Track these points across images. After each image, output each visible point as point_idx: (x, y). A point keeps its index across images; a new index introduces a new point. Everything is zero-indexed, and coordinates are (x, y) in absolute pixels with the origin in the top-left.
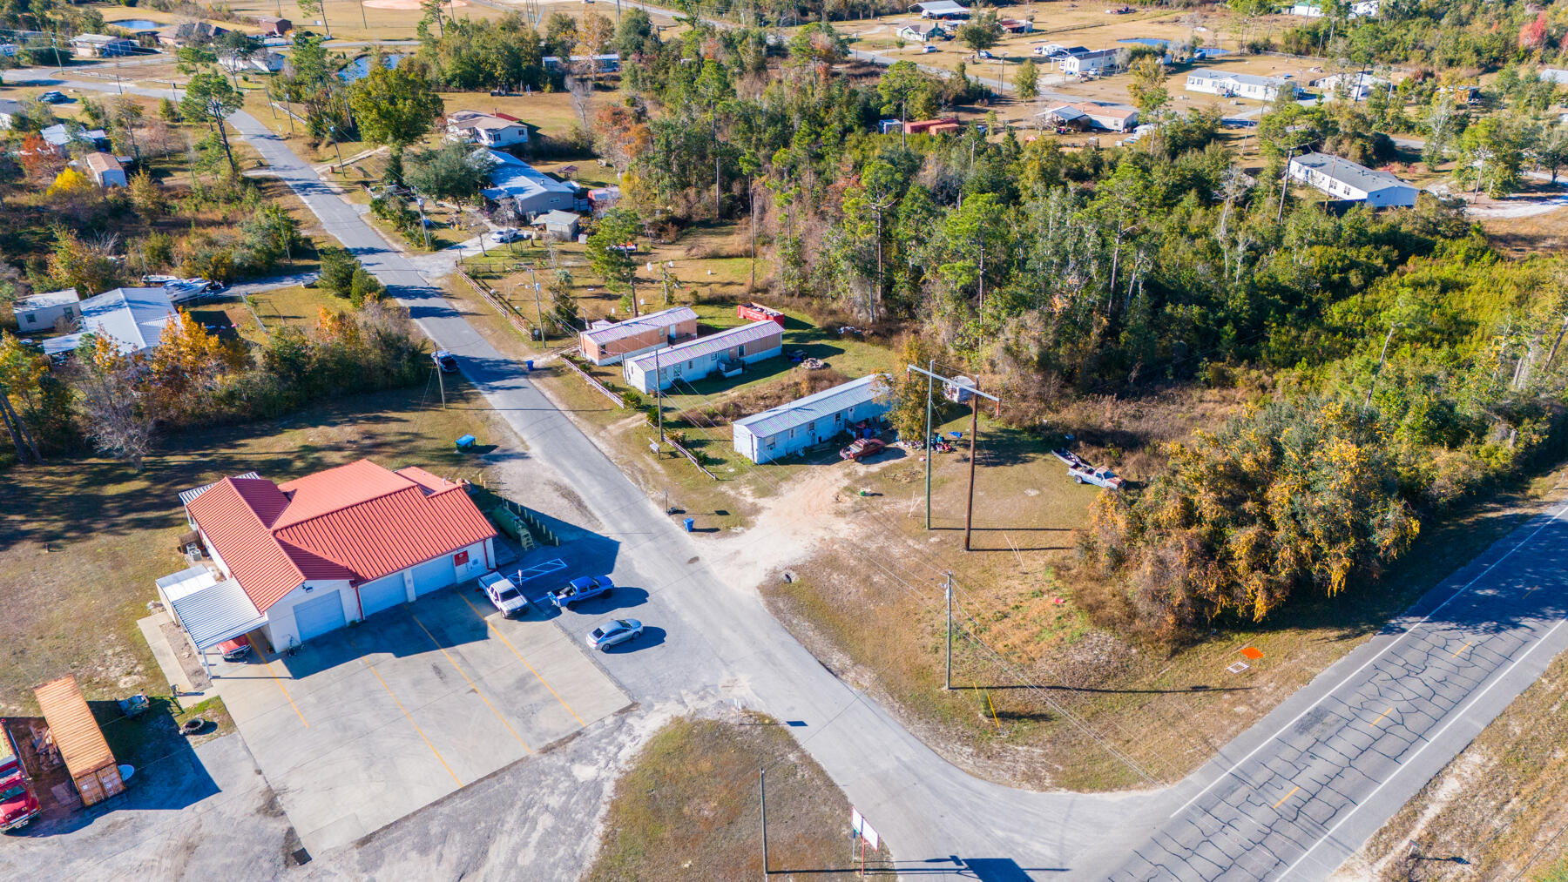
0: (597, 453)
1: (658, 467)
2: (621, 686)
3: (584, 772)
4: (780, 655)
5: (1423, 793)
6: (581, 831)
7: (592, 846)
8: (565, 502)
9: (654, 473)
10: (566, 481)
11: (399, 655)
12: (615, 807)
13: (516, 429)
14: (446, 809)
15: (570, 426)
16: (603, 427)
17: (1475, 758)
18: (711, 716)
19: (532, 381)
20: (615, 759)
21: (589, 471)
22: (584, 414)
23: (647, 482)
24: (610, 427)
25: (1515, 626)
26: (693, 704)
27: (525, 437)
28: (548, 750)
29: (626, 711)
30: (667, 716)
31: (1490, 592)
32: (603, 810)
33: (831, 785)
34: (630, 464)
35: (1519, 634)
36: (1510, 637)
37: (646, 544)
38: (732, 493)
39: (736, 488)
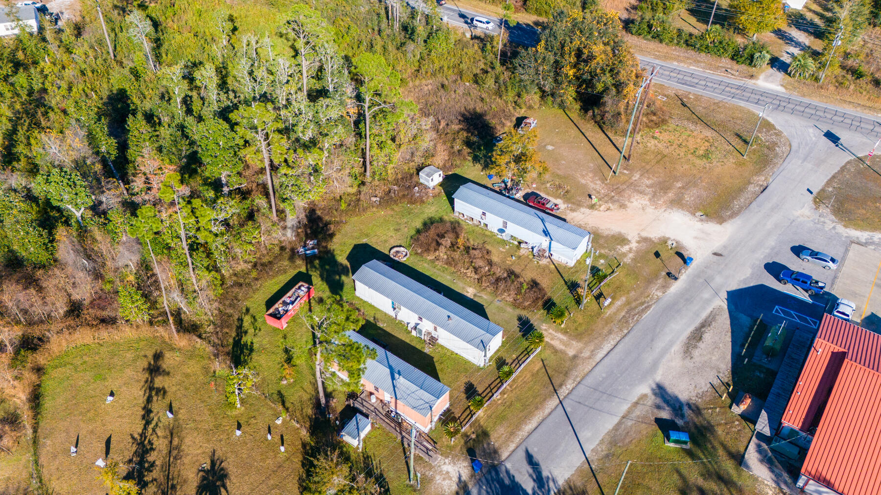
0: (620, 346)
1: (618, 303)
2: (847, 251)
8: (708, 336)
9: (628, 303)
10: (677, 347)
13: (616, 420)
15: (589, 381)
16: (575, 357)
19: (504, 457)
21: (652, 340)
22: (556, 382)
23: (642, 304)
24: (571, 352)
26: (829, 225)
27: (625, 407)
29: (858, 243)
30: (848, 230)
33: (834, 177)
34: (625, 321)
37: (718, 280)
38: (631, 255)
39: (624, 255)
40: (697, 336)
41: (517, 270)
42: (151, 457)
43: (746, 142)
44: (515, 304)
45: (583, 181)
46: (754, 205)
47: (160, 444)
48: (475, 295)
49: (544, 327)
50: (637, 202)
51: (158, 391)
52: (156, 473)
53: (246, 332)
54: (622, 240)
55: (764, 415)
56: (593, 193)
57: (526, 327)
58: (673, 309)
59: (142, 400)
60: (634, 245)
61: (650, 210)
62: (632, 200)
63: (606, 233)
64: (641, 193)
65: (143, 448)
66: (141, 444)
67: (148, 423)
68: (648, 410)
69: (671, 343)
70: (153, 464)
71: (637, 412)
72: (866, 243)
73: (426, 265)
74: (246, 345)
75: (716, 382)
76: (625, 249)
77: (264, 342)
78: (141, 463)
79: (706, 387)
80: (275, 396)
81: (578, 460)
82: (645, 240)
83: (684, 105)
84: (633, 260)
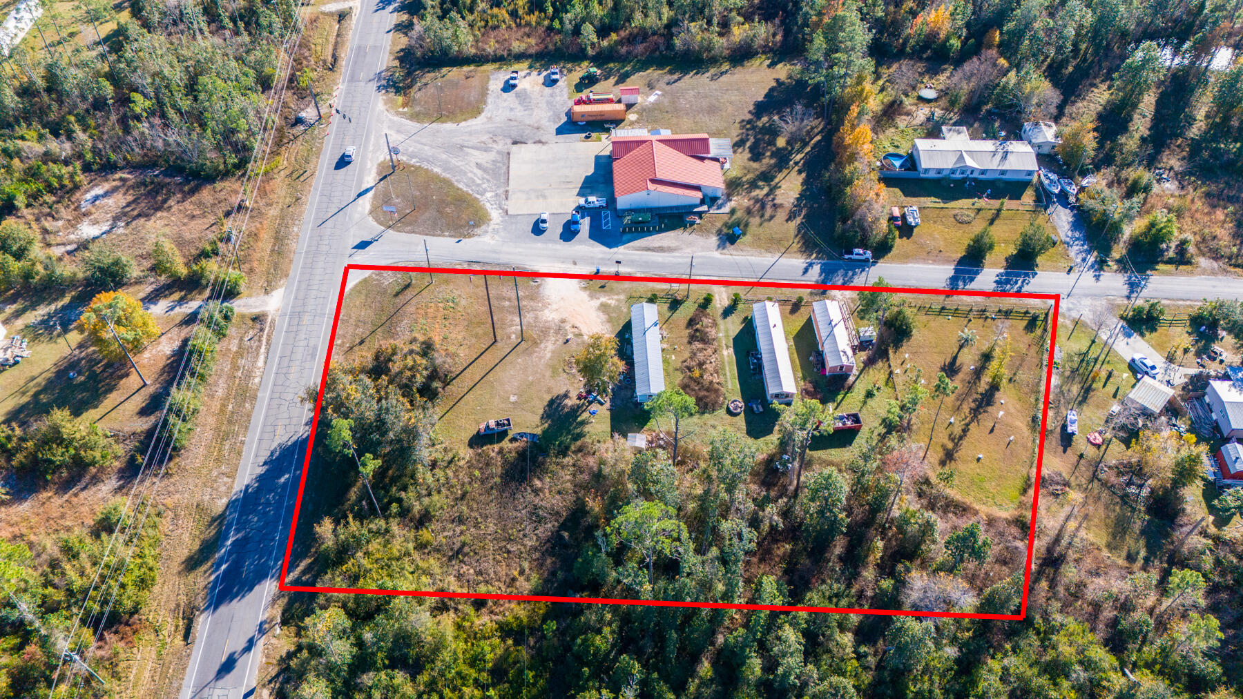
2: (518, 215)
3: (489, 195)
4: (494, 255)
5: (268, 353)
6: (468, 186)
7: (460, 186)
8: (657, 244)
10: (676, 253)
11: (587, 177)
12: (471, 195)
14: (505, 168)
17: (257, 380)
18: (484, 227)
20: (488, 201)
25: (265, 463)
26: (493, 226)
28: (507, 191)
29: (507, 212)
30: (493, 218)
31: (282, 480)
32: (471, 192)
35: (262, 460)
36: (264, 455)
37: (600, 256)
38: (616, 297)
39: (618, 300)
40: (661, 249)
41: (686, 341)
42: (973, 405)
43: (407, 286)
44: (715, 324)
45: (549, 355)
46: (501, 262)
47: (966, 409)
48: (727, 347)
49: (718, 306)
50: (550, 316)
51: (953, 440)
52: (975, 396)
53: (879, 435)
54: (604, 308)
55: (696, 210)
56: (561, 341)
57: (727, 312)
58: (647, 264)
59: (964, 442)
60: (603, 299)
61: (554, 306)
62: (550, 319)
63: (603, 317)
64: (536, 318)
65: (976, 412)
66: (975, 416)
67: (967, 425)
68: (730, 249)
69: (674, 257)
70: (974, 401)
71: (734, 253)
72: (503, 209)
73: (730, 386)
74: (885, 427)
75: (686, 234)
76: (612, 302)
77: (872, 419)
78: (979, 406)
79: (693, 235)
80: (890, 384)
81: (784, 261)
82: (592, 296)
83: (362, 342)
84: (618, 294)
